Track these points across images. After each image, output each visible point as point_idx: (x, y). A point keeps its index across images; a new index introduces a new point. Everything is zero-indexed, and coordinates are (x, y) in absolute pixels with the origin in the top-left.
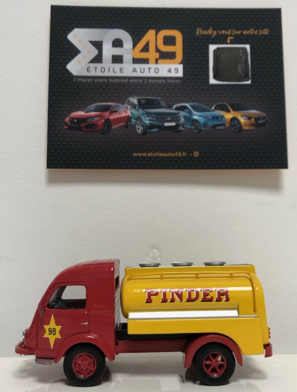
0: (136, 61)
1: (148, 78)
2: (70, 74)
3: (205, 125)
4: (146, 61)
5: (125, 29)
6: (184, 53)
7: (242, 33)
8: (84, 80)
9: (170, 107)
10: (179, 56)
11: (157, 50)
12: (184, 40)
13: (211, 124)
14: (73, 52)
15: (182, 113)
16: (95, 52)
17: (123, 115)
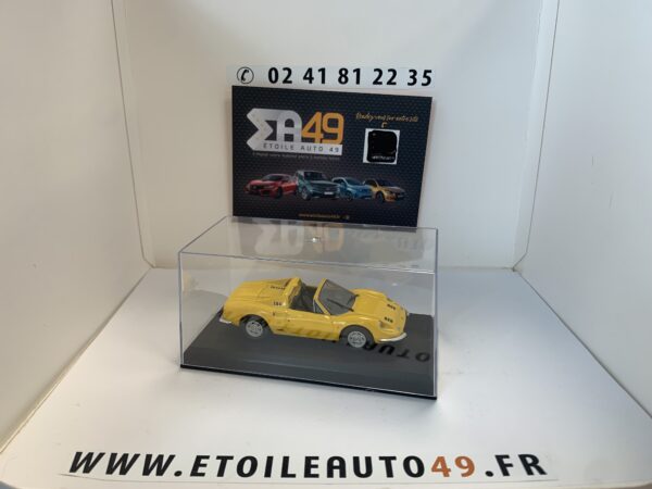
0: (304, 140)
1: (313, 155)
2: (250, 149)
3: (356, 195)
4: (312, 140)
5: (295, 110)
6: (344, 135)
7: (395, 120)
8: (261, 155)
9: (330, 180)
10: (340, 137)
11: (322, 131)
12: (345, 122)
13: (361, 195)
14: (252, 130)
15: (339, 185)
16: (271, 131)
17: (293, 184)
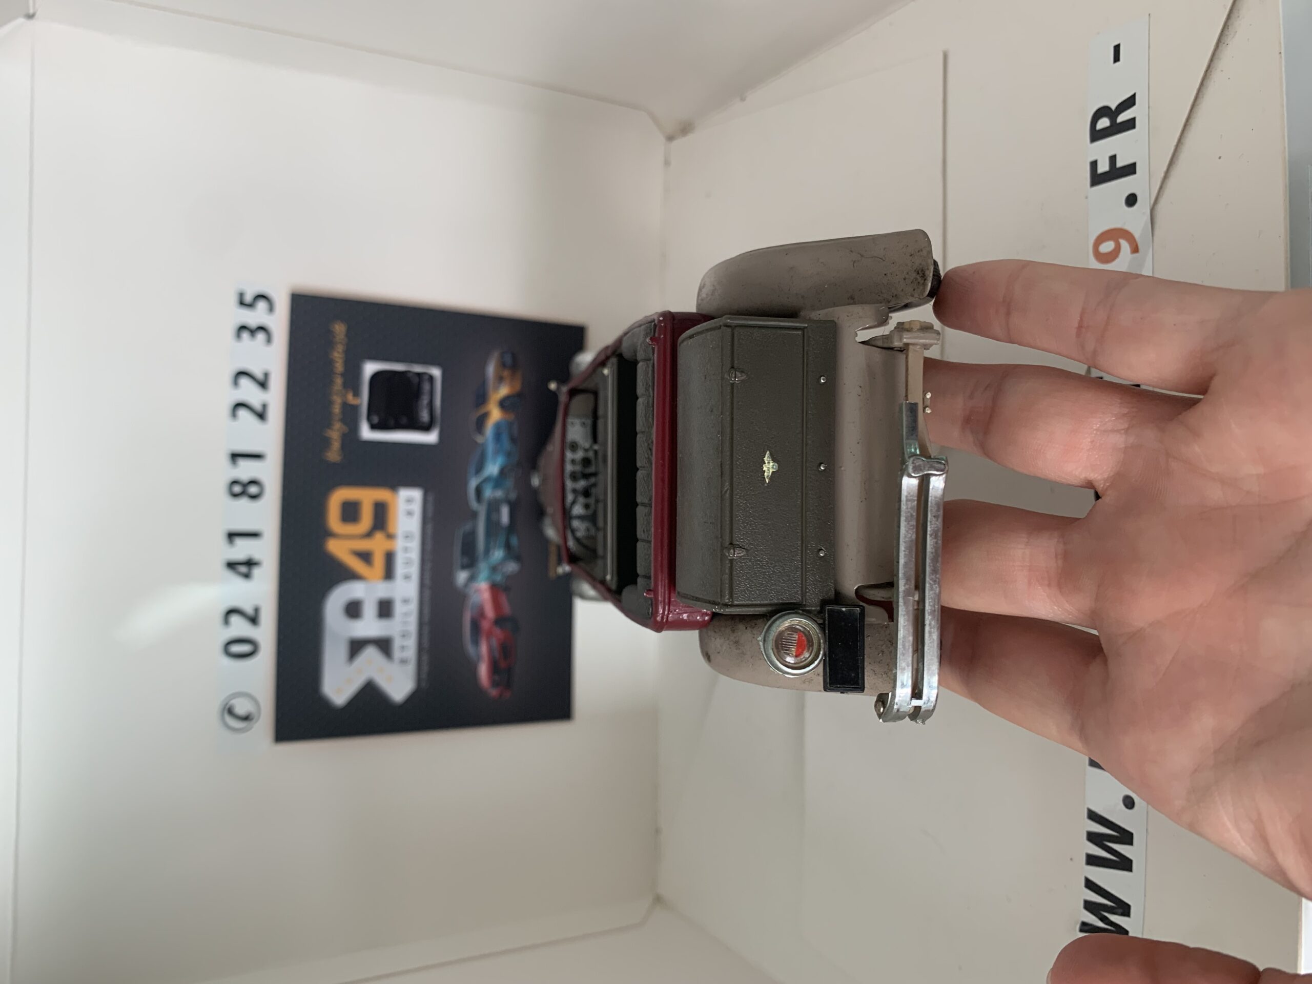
0: (389, 574)
1: (423, 552)
2: (413, 695)
3: (509, 455)
4: (390, 558)
5: (324, 597)
7: (343, 375)
8: (425, 668)
10: (381, 494)
11: (369, 535)
12: (349, 484)
13: (507, 445)
14: (370, 692)
15: (488, 493)
16: (371, 650)
17: (487, 595)
